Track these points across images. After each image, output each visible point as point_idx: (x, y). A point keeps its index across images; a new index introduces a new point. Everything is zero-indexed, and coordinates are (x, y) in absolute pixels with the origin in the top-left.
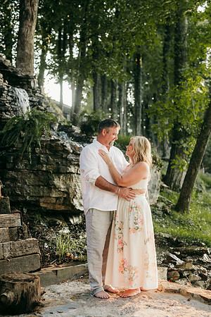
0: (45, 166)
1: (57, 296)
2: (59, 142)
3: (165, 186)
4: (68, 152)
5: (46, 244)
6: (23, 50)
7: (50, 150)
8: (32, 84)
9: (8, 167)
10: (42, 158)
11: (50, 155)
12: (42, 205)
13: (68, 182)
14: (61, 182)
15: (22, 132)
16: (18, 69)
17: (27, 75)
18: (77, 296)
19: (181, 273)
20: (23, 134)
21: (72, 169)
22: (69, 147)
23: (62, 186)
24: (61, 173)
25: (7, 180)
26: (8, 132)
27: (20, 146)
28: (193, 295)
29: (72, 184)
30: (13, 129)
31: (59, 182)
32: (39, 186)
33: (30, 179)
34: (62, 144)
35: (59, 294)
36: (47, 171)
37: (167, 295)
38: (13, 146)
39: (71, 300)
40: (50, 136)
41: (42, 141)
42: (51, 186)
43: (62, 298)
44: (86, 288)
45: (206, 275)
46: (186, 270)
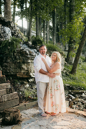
0: (18, 60)
1: (26, 116)
2: (24, 50)
3: (66, 63)
4: (27, 54)
5: (20, 92)
6: (7, 9)
7: (20, 54)
8: (11, 25)
9: (4, 61)
10: (17, 57)
11: (20, 56)
12: (18, 76)
13: (28, 66)
14: (25, 66)
15: (8, 47)
16: (5, 18)
17: (9, 21)
18: (34, 116)
19: (74, 103)
20: (9, 48)
21: (29, 61)
22: (28, 52)
23: (26, 68)
24: (25, 63)
25: (3, 66)
26: (3, 47)
27: (8, 52)
28: (79, 114)
29: (30, 67)
30: (5, 46)
31: (24, 66)
32: (16, 68)
33: (13, 66)
34: (25, 51)
35: (27, 114)
36: (19, 62)
37: (70, 114)
38: (5, 53)
39: (32, 118)
40: (20, 48)
41: (17, 50)
42: (21, 68)
43: (28, 117)
44: (38, 112)
45: (84, 102)
46: (76, 101)
